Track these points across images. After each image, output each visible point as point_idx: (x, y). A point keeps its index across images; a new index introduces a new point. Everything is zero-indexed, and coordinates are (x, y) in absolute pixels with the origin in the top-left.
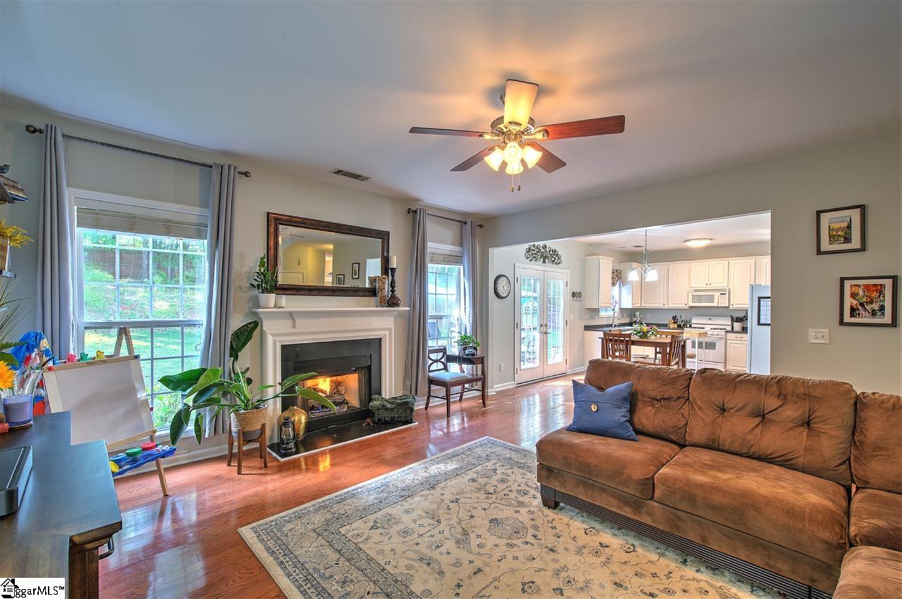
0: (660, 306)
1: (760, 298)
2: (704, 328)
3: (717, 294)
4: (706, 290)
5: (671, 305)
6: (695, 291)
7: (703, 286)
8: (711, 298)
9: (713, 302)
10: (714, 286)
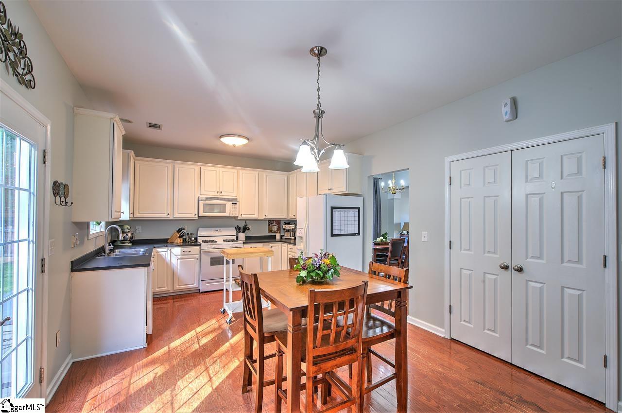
0: (164, 216)
1: (332, 208)
2: (213, 241)
3: (229, 204)
4: (218, 199)
5: (177, 216)
6: (207, 199)
7: (213, 194)
8: (223, 208)
9: (224, 211)
10: (225, 195)
